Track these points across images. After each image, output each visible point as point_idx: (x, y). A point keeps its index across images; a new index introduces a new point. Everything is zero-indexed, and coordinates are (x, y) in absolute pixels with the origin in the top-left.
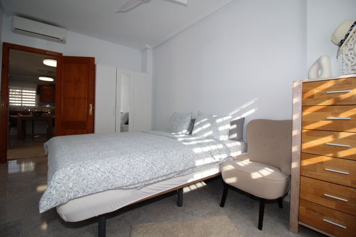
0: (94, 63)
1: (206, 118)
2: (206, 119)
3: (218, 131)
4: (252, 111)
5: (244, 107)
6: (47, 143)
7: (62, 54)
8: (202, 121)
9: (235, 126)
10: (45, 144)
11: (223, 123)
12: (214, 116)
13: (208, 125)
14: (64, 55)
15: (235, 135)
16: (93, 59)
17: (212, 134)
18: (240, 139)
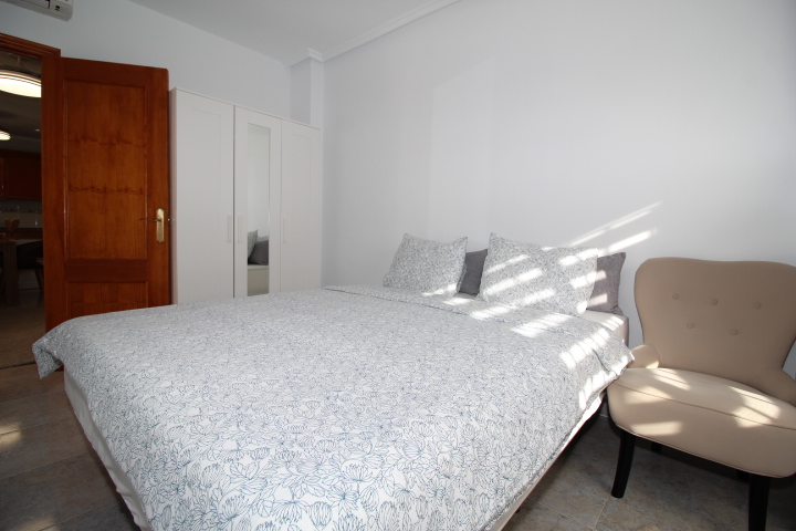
0: (167, 86)
1: (523, 252)
2: (522, 257)
3: (569, 289)
4: (643, 236)
5: (617, 225)
6: (44, 340)
7: (59, 51)
8: (512, 261)
9: (602, 275)
10: (35, 345)
11: (580, 269)
12: (546, 249)
13: (535, 273)
14: (63, 55)
15: (603, 299)
16: (164, 73)
17: (552, 298)
18: (613, 308)
